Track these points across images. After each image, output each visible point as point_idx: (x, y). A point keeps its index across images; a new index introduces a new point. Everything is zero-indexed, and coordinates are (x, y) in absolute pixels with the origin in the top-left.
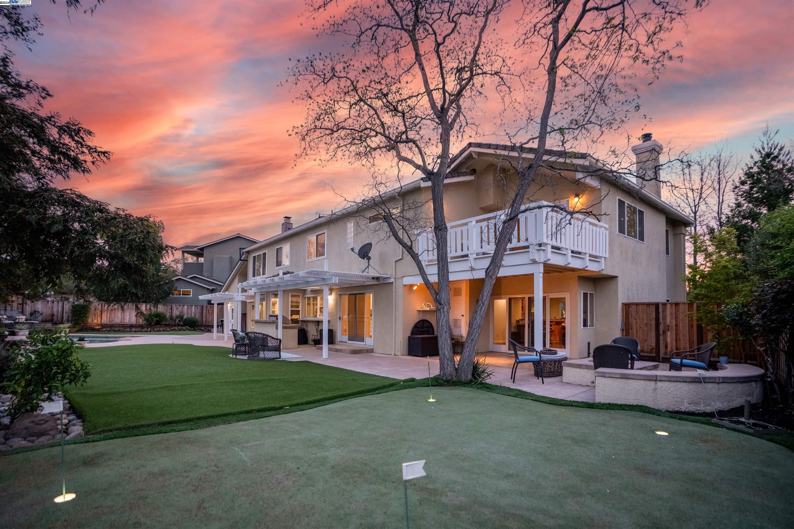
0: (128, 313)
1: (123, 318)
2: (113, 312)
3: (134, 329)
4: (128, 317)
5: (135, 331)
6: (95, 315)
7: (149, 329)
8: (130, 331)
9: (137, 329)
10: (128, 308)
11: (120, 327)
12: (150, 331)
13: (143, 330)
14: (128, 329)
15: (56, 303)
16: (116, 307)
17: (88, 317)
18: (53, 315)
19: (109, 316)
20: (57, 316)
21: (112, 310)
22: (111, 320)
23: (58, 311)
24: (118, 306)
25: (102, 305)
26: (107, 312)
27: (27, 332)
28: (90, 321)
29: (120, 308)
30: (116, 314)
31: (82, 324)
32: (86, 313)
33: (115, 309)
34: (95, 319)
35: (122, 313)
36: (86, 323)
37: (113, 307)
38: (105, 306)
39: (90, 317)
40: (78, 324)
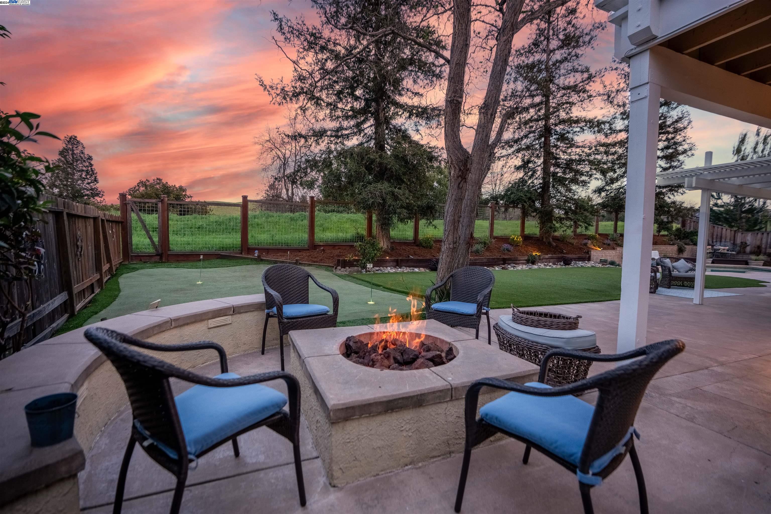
15: (765, 235)
18: (759, 247)
20: (766, 248)
23: (767, 242)
27: (710, 261)
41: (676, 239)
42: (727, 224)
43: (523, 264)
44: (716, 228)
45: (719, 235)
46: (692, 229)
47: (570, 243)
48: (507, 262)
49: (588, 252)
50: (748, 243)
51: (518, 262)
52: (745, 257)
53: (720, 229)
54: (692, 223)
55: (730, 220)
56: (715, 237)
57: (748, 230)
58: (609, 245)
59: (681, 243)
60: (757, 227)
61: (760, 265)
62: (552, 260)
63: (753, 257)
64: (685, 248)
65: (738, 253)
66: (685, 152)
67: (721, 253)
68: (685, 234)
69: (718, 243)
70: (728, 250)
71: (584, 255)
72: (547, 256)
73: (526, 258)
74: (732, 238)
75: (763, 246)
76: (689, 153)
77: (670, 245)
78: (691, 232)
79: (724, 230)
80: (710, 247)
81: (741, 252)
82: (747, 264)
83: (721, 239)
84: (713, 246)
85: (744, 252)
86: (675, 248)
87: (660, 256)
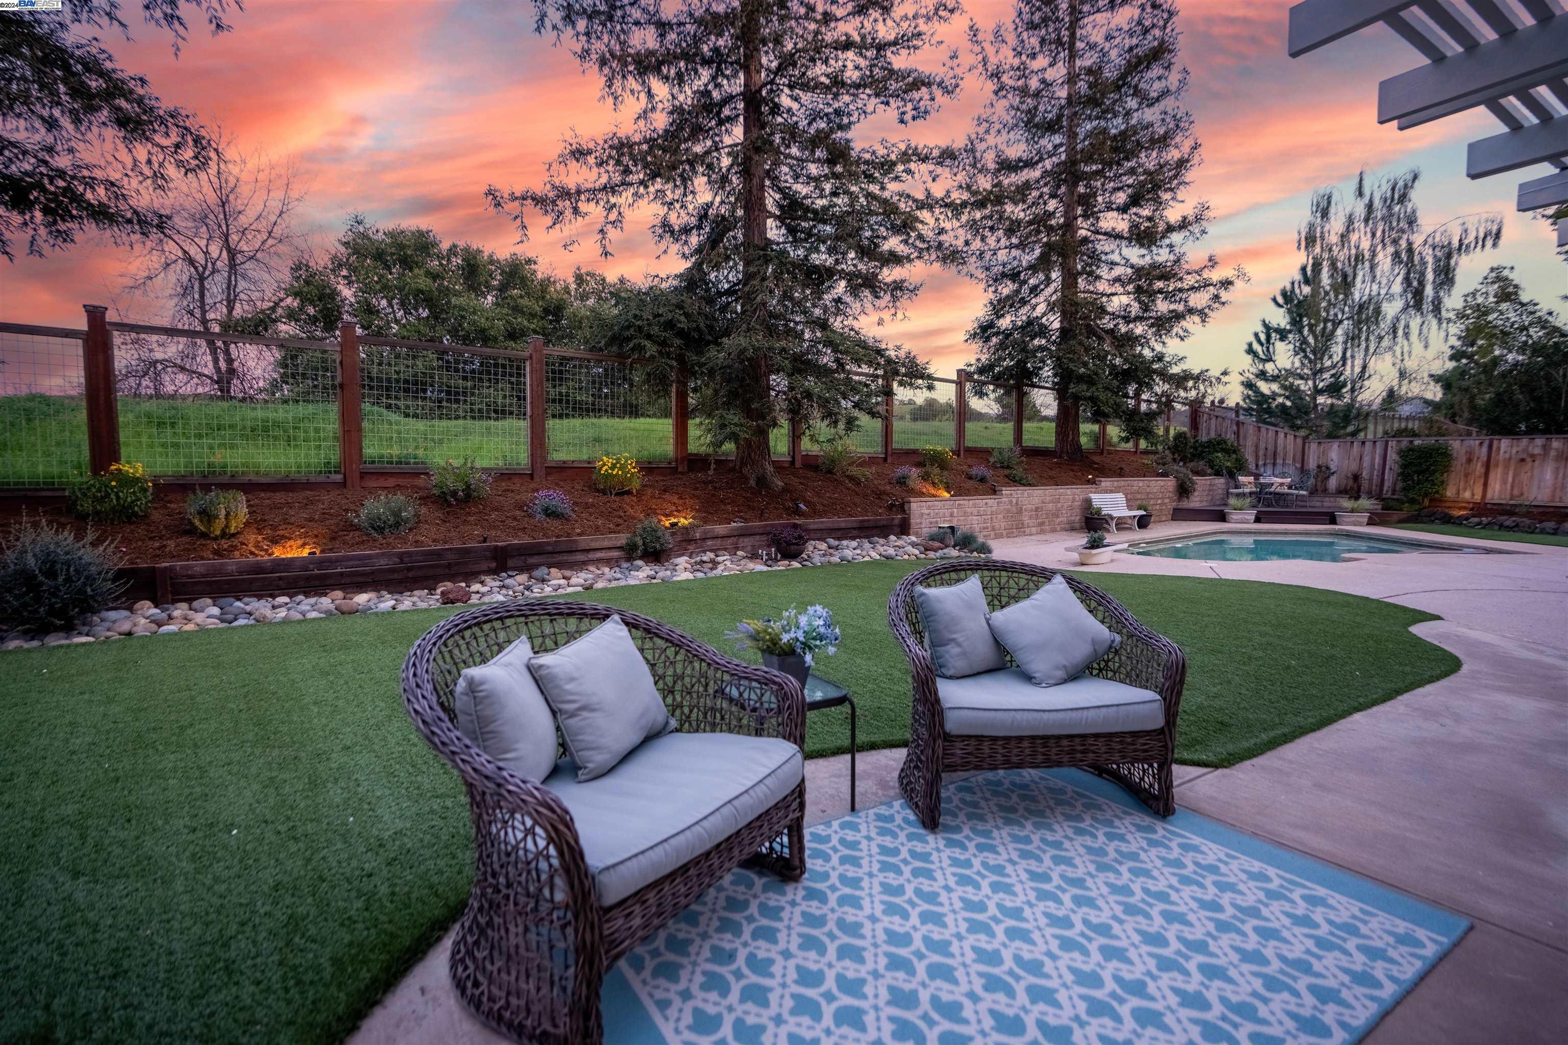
2: (1528, 466)
6: (1466, 475)
15: (1368, 445)
16: (1537, 451)
17: (1442, 482)
18: (1356, 477)
19: (1510, 479)
20: (1371, 479)
21: (1523, 460)
22: (1516, 492)
23: (1372, 464)
24: (1545, 448)
25: (1490, 447)
26: (1506, 468)
27: (1251, 514)
28: (1450, 493)
29: (1553, 453)
30: (1536, 472)
31: (1427, 502)
32: (1434, 472)
33: (1533, 457)
34: (1465, 490)
35: (1557, 469)
36: (1438, 500)
37: (1525, 450)
38: (1499, 448)
39: (1452, 482)
40: (1412, 501)
41: (1174, 460)
42: (1286, 421)
43: (608, 562)
44: (1263, 430)
45: (1271, 447)
46: (1213, 435)
47: (851, 478)
48: (510, 563)
49: (902, 508)
50: (1333, 468)
51: (580, 557)
52: (1327, 504)
53: (1271, 434)
54: (1213, 421)
55: (1293, 412)
56: (1261, 453)
57: (1331, 436)
58: (983, 480)
59: (1184, 470)
60: (1350, 429)
61: (1360, 524)
62: (747, 541)
63: (1346, 503)
64: (1193, 483)
65: (1313, 492)
66: (1184, 224)
67: (1276, 494)
68: (1196, 448)
69: (1269, 471)
70: (1290, 487)
71: (883, 517)
72: (721, 529)
73: (622, 539)
74: (1299, 456)
75: (1365, 474)
76: (1195, 228)
77: (1159, 475)
78: (1210, 442)
79: (1281, 435)
80: (1251, 479)
81: (1319, 490)
82: (1333, 520)
83: (1275, 459)
84: (1257, 476)
85: (1325, 490)
86: (1170, 483)
87: (1130, 508)
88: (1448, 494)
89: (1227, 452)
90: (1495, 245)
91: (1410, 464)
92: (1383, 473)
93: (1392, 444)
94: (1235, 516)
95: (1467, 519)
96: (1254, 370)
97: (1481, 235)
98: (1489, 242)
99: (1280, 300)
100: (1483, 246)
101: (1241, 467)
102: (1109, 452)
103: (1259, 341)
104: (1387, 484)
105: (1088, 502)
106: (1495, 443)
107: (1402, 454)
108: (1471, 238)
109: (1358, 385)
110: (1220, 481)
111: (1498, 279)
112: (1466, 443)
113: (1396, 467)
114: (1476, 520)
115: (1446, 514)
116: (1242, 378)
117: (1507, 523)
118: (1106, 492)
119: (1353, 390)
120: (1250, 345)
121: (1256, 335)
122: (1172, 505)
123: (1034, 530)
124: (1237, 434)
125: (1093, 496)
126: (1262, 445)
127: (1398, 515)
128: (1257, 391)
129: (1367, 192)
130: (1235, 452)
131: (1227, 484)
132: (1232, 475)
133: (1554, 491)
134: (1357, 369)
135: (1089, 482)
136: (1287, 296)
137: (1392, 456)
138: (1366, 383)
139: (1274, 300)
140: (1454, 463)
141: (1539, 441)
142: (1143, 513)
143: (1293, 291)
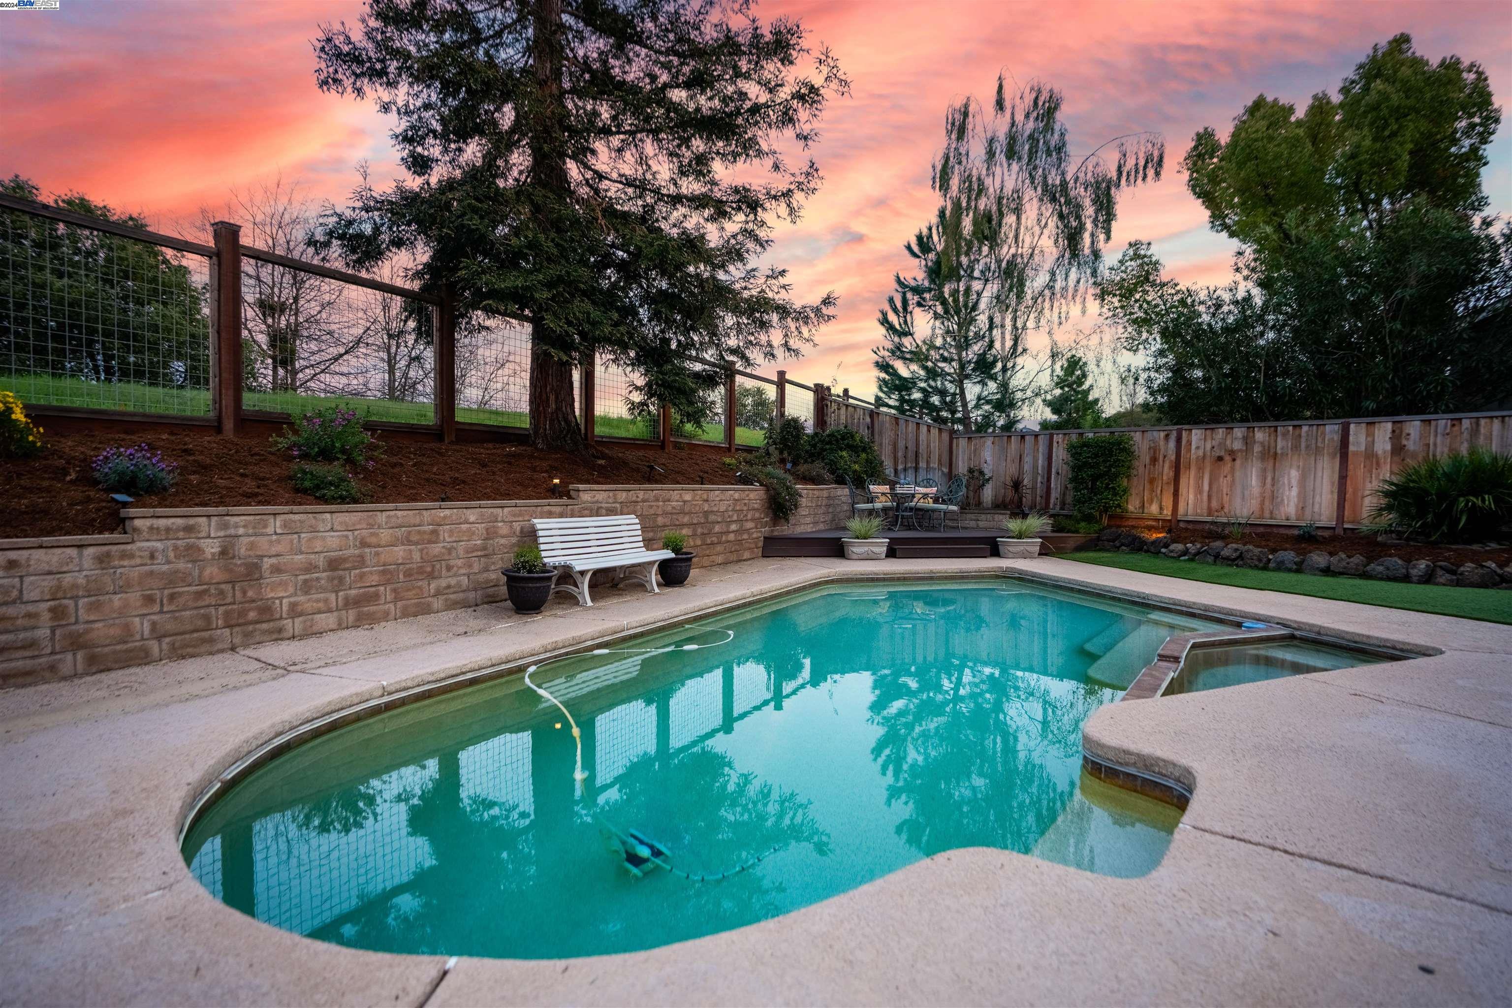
0: (1294, 474)
1: (1273, 497)
2: (1227, 468)
3: (1319, 559)
4: (1294, 492)
5: (1327, 571)
6: (1152, 481)
7: (1423, 564)
8: (1299, 569)
9: (1340, 560)
10: (1296, 448)
11: (1244, 539)
12: (1428, 579)
13: (1376, 568)
14: (1289, 556)
15: (1029, 440)
16: (1237, 445)
17: (1125, 491)
18: (1017, 485)
19: (1206, 487)
20: (1034, 488)
21: (1220, 459)
22: (1215, 504)
23: (1035, 467)
24: (1248, 441)
25: (1179, 440)
26: (1201, 469)
27: (880, 545)
28: (1132, 506)
29: (1257, 448)
30: (1238, 474)
31: (1105, 521)
32: (1116, 475)
33: (1232, 453)
34: (1151, 502)
35: (1264, 470)
36: (1118, 517)
37: (1222, 444)
38: (1189, 443)
39: (1133, 491)
40: (1089, 519)
41: (782, 461)
44: (902, 423)
45: (912, 446)
46: (840, 429)
50: (988, 473)
52: (984, 525)
53: (911, 427)
54: (843, 412)
56: (901, 455)
61: (1031, 558)
63: (1010, 524)
65: (965, 507)
67: (916, 509)
69: (910, 479)
74: (945, 458)
75: (1027, 481)
77: (733, 480)
79: (924, 429)
80: (886, 488)
81: (972, 504)
82: (995, 552)
83: (917, 463)
84: (893, 484)
85: (979, 504)
86: (755, 495)
87: (649, 544)
88: (1131, 508)
89: (855, 449)
90: (1157, 174)
91: (1085, 464)
92: (1049, 479)
93: (1058, 438)
94: (857, 548)
95: (1166, 546)
96: (889, 345)
97: (1142, 163)
98: (1151, 172)
99: (916, 249)
100: (1145, 177)
101: (874, 472)
102: (677, 446)
103: (895, 310)
104: (1054, 495)
105: (532, 535)
106: (1184, 434)
107: (1075, 451)
108: (1130, 163)
109: (1010, 365)
110: (843, 493)
111: (1136, 256)
112: (1149, 435)
113: (1065, 470)
114: (1179, 547)
115: (1136, 538)
116: (875, 358)
117: (1226, 552)
118: (596, 512)
119: (1004, 369)
120: (884, 315)
121: (891, 300)
122: (759, 533)
123: (330, 620)
124: (871, 427)
125: (540, 523)
126: (901, 444)
127: (1073, 539)
128: (895, 374)
129: (1008, 104)
130: (864, 450)
131: (852, 495)
132: (859, 483)
133: (1262, 503)
134: (1009, 343)
135: (554, 492)
136: (924, 244)
137: (1060, 454)
138: (1020, 361)
139: (909, 248)
140: (1136, 463)
141: (1239, 432)
142: (668, 554)
143: (930, 236)
